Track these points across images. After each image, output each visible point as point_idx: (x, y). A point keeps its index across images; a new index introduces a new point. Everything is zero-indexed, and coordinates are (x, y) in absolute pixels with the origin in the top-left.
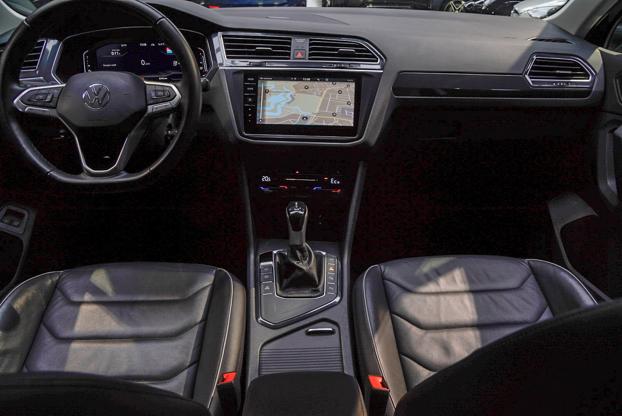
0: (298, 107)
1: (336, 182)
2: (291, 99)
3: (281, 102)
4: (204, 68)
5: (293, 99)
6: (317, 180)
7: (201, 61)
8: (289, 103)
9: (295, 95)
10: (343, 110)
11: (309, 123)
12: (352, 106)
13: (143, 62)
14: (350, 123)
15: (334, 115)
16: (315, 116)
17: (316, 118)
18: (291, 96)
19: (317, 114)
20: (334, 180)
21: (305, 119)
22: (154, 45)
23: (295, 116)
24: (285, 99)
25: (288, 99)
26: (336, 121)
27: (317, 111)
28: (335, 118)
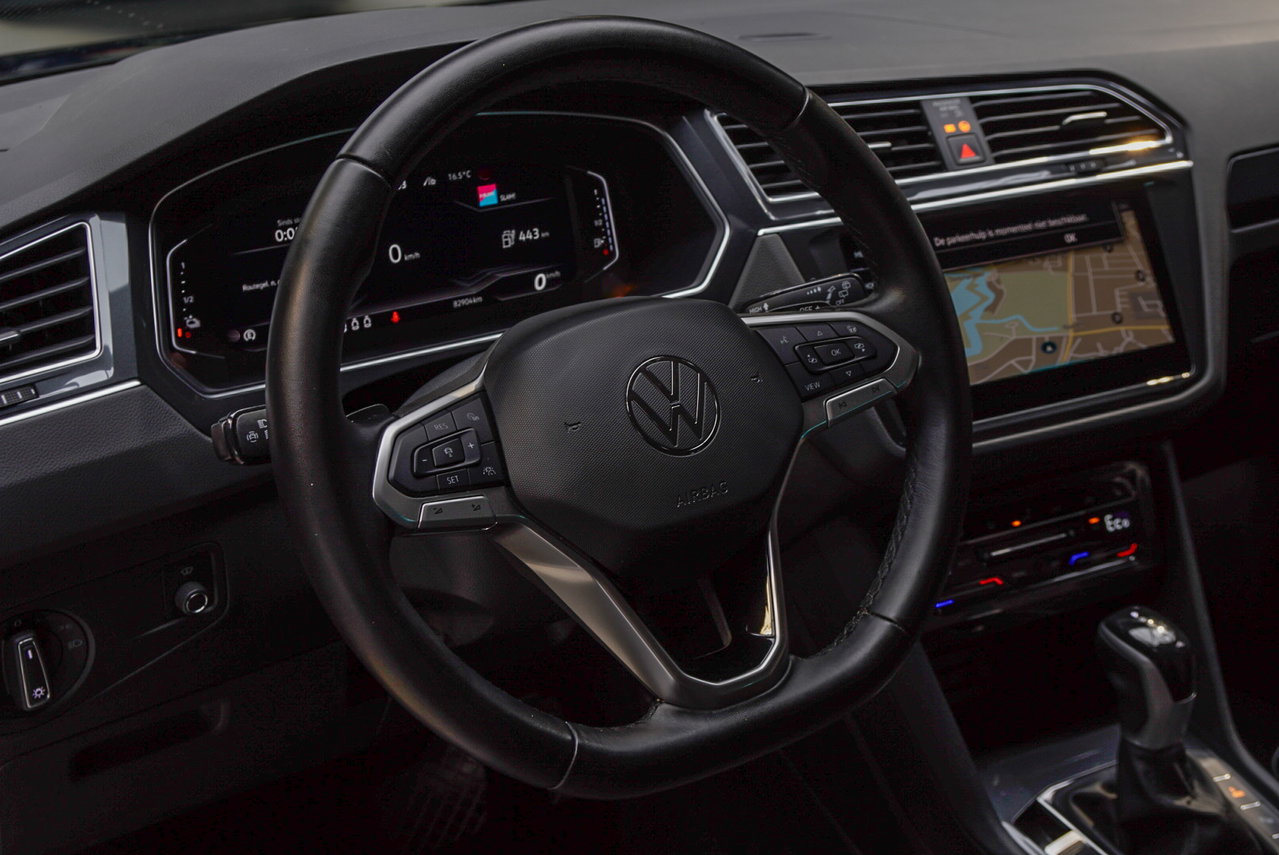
0: (1020, 317)
1: (1120, 524)
2: (991, 296)
3: (972, 309)
4: (606, 240)
5: (999, 294)
6: (1072, 533)
7: (598, 218)
8: (992, 308)
9: (998, 281)
10: (1133, 297)
11: (1065, 357)
12: (1150, 283)
13: (395, 250)
14: (1163, 334)
15: (1117, 319)
16: (1071, 333)
17: (1075, 338)
18: (990, 285)
19: (1077, 327)
20: (1113, 519)
21: (1049, 349)
22: (433, 182)
23: (1019, 347)
24: (977, 299)
25: (984, 298)
26: (1128, 335)
27: (1072, 317)
28: (1122, 328)
